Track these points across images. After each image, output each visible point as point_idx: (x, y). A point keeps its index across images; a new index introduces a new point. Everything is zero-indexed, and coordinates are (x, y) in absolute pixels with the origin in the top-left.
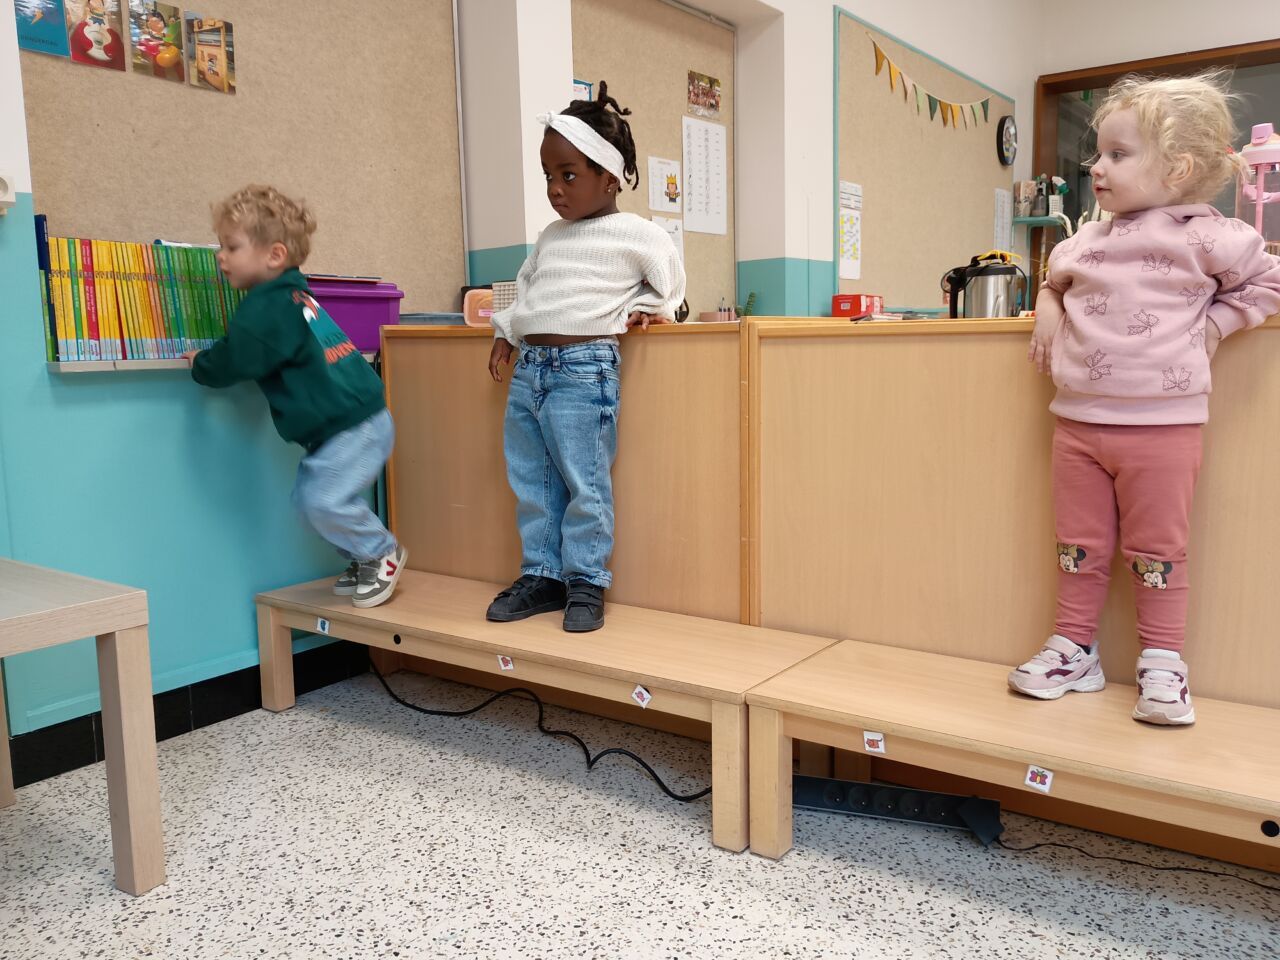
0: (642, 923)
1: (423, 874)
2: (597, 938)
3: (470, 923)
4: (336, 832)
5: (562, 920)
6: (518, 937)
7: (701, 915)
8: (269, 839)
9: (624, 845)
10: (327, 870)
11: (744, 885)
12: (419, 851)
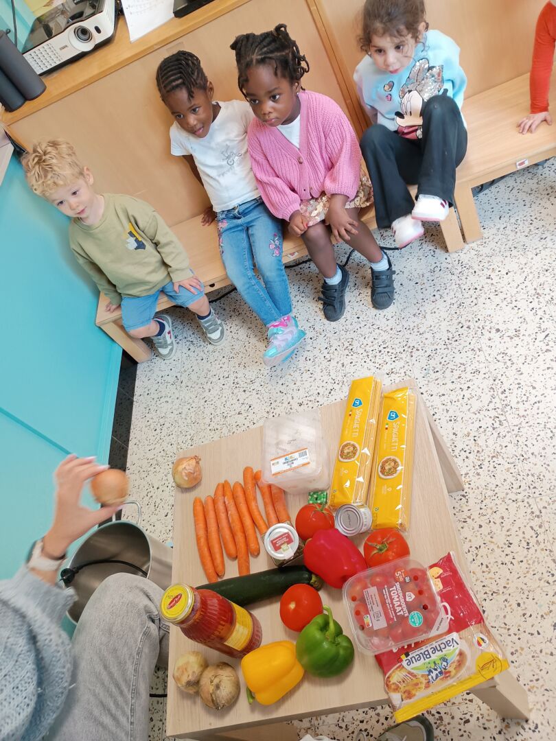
0: (480, 304)
1: (368, 361)
2: (477, 324)
3: (424, 361)
4: (299, 379)
5: (452, 329)
6: (450, 349)
7: (495, 284)
8: (280, 405)
9: (417, 283)
10: (330, 393)
11: (488, 259)
12: (347, 355)
